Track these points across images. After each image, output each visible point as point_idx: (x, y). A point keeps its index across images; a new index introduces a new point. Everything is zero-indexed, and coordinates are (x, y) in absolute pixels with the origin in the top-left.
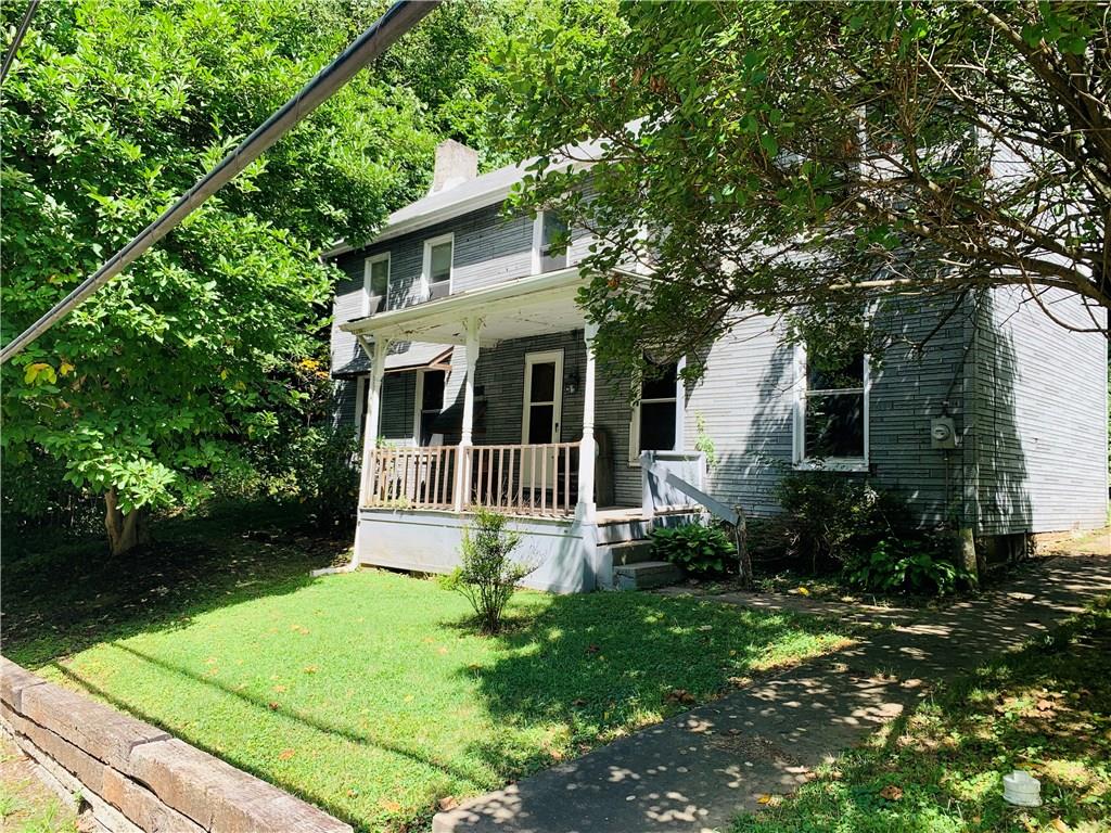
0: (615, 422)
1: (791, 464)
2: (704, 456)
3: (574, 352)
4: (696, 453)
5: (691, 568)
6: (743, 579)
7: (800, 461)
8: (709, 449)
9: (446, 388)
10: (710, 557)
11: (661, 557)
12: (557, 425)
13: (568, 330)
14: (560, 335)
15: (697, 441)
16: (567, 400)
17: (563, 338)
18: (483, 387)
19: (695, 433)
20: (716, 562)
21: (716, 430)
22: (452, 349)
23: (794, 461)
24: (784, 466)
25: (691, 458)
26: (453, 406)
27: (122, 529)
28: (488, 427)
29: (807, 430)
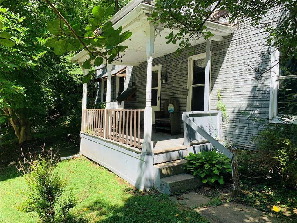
0: (181, 96)
1: (268, 119)
2: (220, 113)
3: (165, 65)
4: (216, 112)
5: (205, 182)
6: (235, 192)
7: (274, 117)
8: (223, 109)
9: (124, 83)
10: (216, 175)
11: (189, 172)
12: (159, 97)
13: (163, 55)
14: (160, 58)
15: (218, 105)
16: (163, 86)
17: (162, 59)
18: (135, 82)
19: (216, 101)
20: (220, 178)
21: (226, 99)
22: (126, 68)
23: (270, 117)
24: (264, 120)
25: (213, 115)
26: (127, 90)
27: (20, 135)
28: (137, 98)
29: (279, 100)
